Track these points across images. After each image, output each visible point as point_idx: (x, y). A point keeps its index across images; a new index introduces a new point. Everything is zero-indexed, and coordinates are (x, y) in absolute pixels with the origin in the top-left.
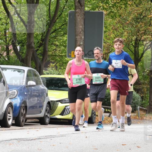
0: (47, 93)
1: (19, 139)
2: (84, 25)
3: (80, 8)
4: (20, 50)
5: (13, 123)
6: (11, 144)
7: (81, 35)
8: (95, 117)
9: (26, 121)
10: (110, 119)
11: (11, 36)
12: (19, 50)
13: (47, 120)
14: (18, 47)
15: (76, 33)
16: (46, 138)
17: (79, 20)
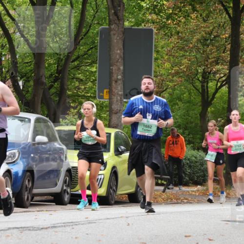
0: (66, 155)
1: (21, 228)
2: (124, 49)
3: (117, 22)
4: (23, 88)
6: (8, 236)
7: (118, 64)
10: (165, 195)
11: (9, 66)
12: (21, 88)
13: (67, 198)
14: (21, 83)
15: (111, 62)
16: (65, 226)
17: (115, 41)
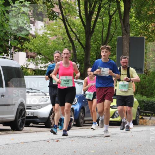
1: (79, 137)
4: (79, 67)
5: (74, 124)
6: (73, 141)
8: (139, 120)
9: (84, 122)
11: (73, 57)
15: (123, 54)
16: (100, 136)
17: (125, 43)
